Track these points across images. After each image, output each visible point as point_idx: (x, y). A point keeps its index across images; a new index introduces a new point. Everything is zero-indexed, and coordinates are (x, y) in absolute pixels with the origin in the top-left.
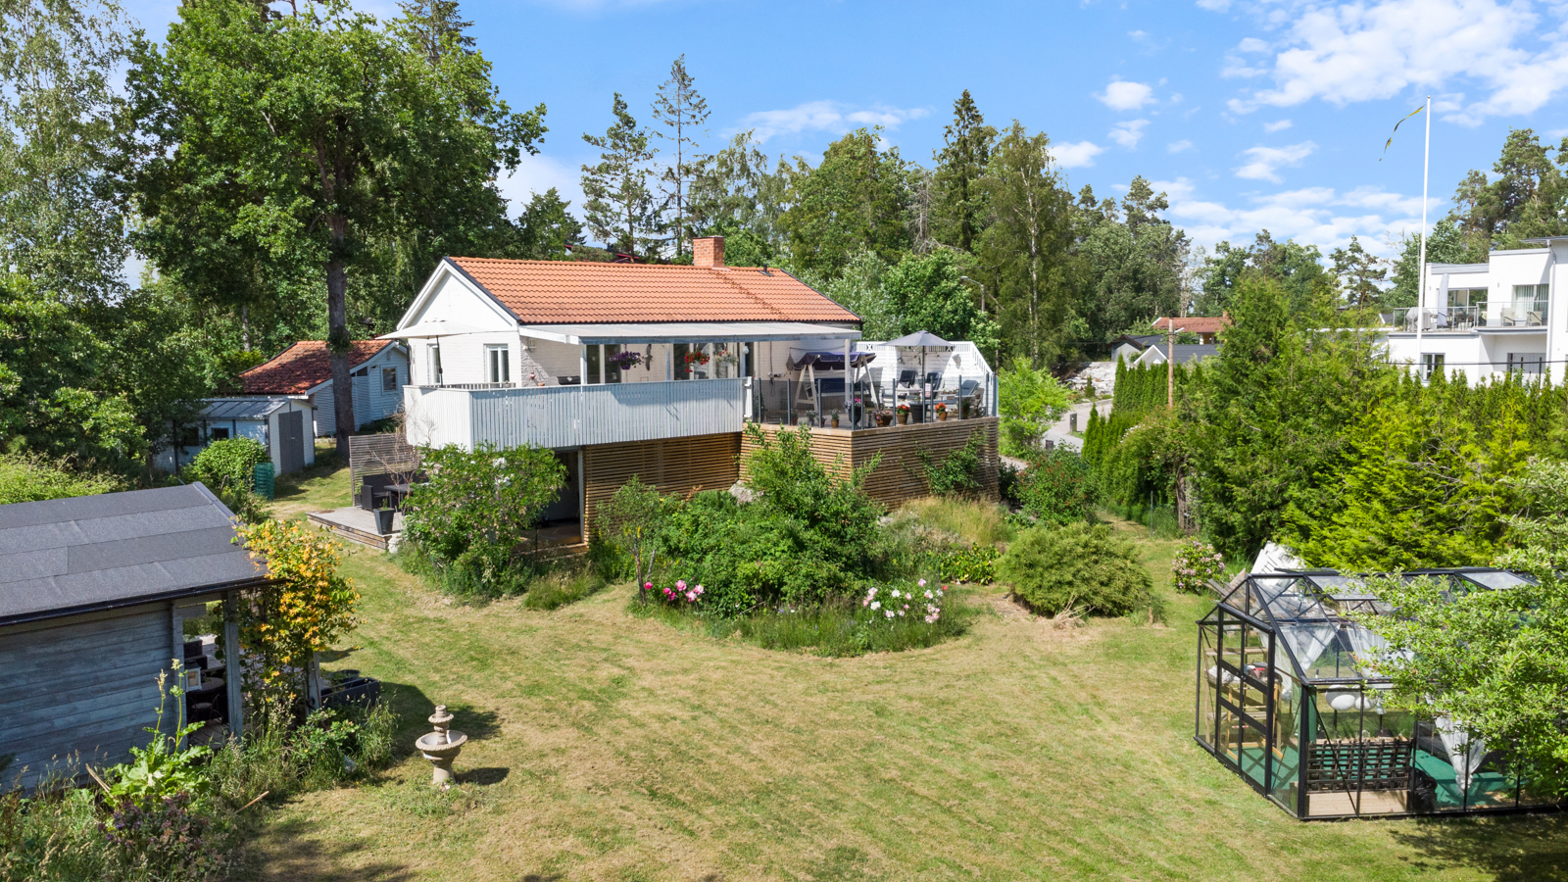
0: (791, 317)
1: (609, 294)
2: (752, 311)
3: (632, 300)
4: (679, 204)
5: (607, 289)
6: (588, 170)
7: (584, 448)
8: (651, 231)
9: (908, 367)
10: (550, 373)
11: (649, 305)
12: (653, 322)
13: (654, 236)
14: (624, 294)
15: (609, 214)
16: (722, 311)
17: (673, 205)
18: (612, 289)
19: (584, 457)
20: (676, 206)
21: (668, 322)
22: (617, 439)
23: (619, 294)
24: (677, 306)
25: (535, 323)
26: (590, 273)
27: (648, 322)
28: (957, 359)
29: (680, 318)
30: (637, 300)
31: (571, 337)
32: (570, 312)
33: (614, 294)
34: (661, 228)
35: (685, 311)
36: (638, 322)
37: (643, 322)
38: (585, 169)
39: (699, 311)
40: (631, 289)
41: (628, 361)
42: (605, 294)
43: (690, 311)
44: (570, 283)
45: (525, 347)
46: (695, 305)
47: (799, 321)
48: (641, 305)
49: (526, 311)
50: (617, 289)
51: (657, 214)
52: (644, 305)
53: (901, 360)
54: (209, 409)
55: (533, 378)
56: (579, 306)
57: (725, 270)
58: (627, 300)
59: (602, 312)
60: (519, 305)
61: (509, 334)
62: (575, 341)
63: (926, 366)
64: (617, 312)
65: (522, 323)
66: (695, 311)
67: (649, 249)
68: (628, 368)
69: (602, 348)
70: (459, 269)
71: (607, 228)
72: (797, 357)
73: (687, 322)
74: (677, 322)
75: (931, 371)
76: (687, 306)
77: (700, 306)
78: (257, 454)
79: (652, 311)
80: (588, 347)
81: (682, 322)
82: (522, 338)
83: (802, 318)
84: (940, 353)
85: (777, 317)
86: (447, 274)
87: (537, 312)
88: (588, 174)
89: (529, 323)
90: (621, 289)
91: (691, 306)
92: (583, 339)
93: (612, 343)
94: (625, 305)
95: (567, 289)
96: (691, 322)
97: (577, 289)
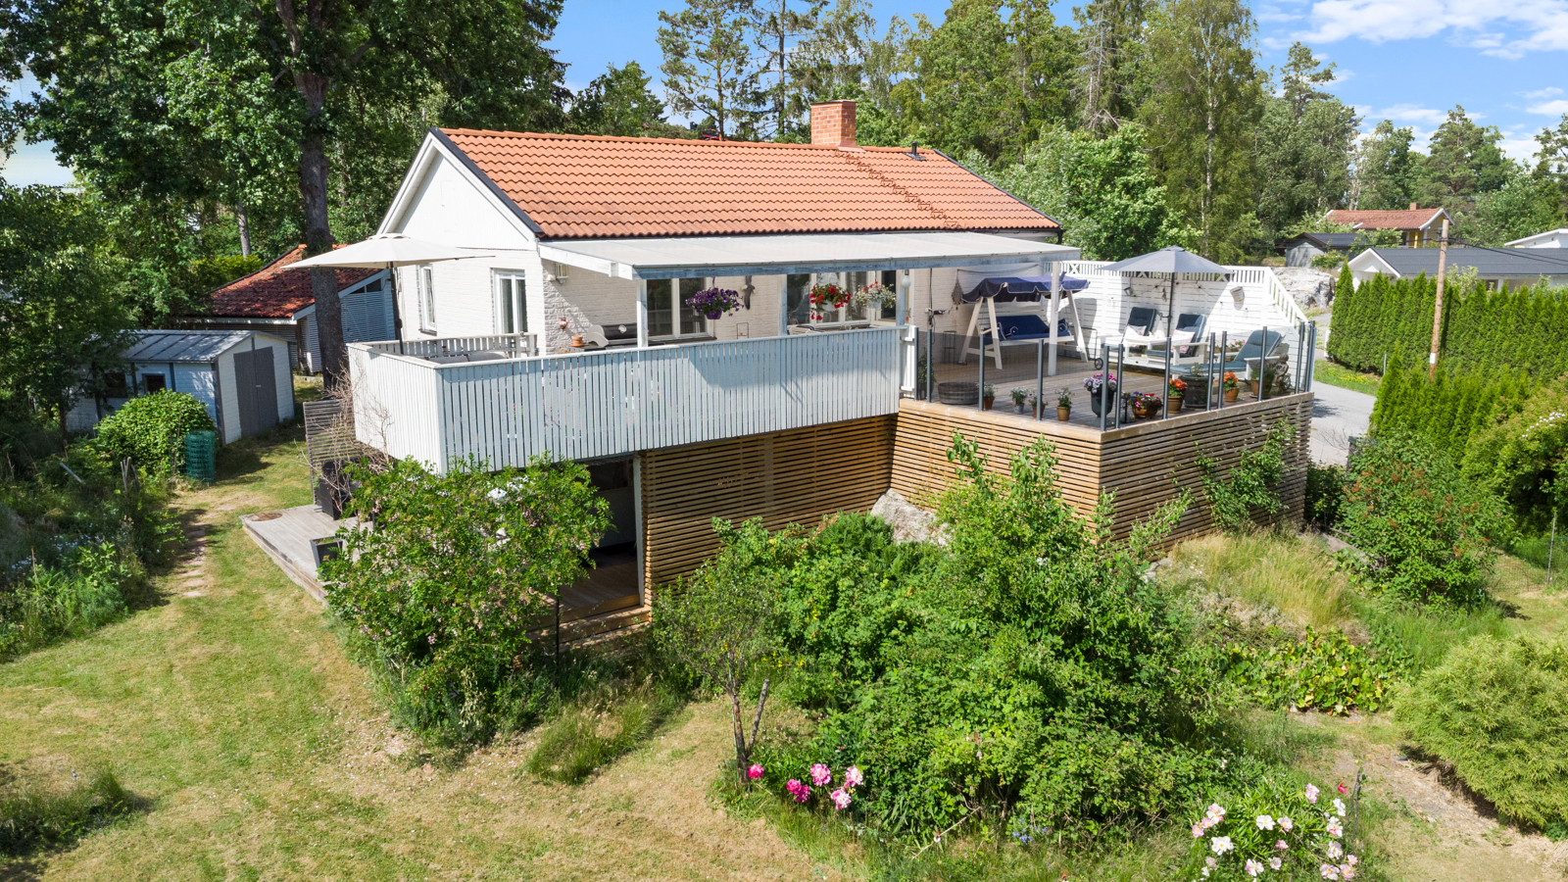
0: (963, 224)
1: (688, 188)
2: (905, 214)
3: (723, 197)
4: (782, 64)
5: (684, 180)
6: (667, 19)
7: (643, 453)
8: (747, 101)
9: (1142, 302)
10: (592, 318)
11: (750, 206)
12: (757, 234)
13: (751, 107)
14: (711, 188)
15: (693, 78)
16: (860, 215)
17: (775, 67)
18: (692, 180)
19: (643, 468)
20: (778, 68)
21: (779, 233)
22: (698, 436)
23: (703, 188)
24: (793, 206)
25: (566, 238)
26: (659, 155)
27: (749, 234)
28: (1238, 293)
29: (797, 226)
30: (730, 197)
31: (621, 266)
32: (625, 218)
33: (696, 188)
34: (759, 98)
35: (805, 215)
36: (733, 234)
37: (741, 234)
38: (664, 17)
39: (825, 215)
40: (721, 180)
41: (716, 304)
42: (681, 188)
43: (813, 215)
44: (627, 171)
45: (550, 277)
46: (820, 206)
47: (973, 230)
48: (736, 206)
49: (553, 217)
50: (699, 180)
51: (753, 78)
52: (742, 206)
53: (1129, 291)
54: (139, 347)
55: (564, 327)
56: (639, 207)
57: (856, 150)
58: (715, 197)
59: (676, 217)
60: (542, 206)
61: (527, 255)
62: (626, 273)
63: (1176, 302)
64: (700, 217)
65: (543, 237)
66: (820, 215)
67: (743, 125)
68: (716, 316)
69: (676, 284)
70: (453, 148)
71: (691, 97)
72: (969, 284)
73: (808, 232)
74: (794, 232)
75: (1185, 311)
76: (807, 206)
77: (827, 206)
78: (191, 418)
79: (755, 215)
80: (649, 283)
81: (801, 232)
82: (545, 263)
83: (978, 224)
84: (1203, 284)
85: (941, 223)
86: (436, 158)
87: (571, 218)
88: (667, 27)
89: (556, 238)
90: (707, 180)
91: (813, 206)
92: (640, 270)
93: (691, 276)
94: (712, 207)
95: (622, 179)
96: (815, 232)
97: (638, 180)
